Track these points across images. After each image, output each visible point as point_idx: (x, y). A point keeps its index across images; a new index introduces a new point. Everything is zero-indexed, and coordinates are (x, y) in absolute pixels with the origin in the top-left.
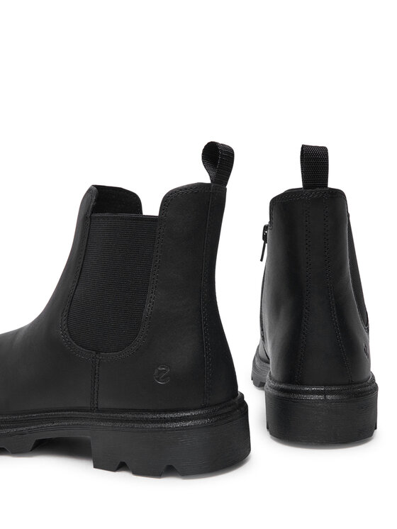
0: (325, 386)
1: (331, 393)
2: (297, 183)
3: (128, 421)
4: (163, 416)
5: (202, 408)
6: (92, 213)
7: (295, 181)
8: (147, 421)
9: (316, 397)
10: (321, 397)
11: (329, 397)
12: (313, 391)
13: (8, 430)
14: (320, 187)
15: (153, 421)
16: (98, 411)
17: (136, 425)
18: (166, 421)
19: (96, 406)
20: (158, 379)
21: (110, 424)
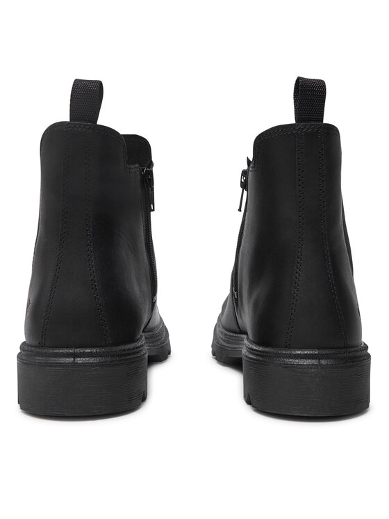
0: (318, 349)
1: (326, 357)
2: (289, 118)
7: (286, 115)
9: (309, 362)
10: (314, 362)
11: (323, 362)
12: (307, 354)
14: (314, 121)
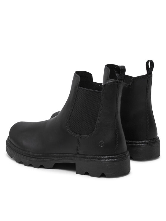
3: (89, 158)
4: (101, 157)
5: (114, 155)
6: (79, 86)
8: (96, 158)
13: (45, 159)
15: (98, 159)
16: (79, 154)
17: (92, 160)
18: (102, 159)
19: (78, 152)
20: (100, 145)
21: (82, 159)
